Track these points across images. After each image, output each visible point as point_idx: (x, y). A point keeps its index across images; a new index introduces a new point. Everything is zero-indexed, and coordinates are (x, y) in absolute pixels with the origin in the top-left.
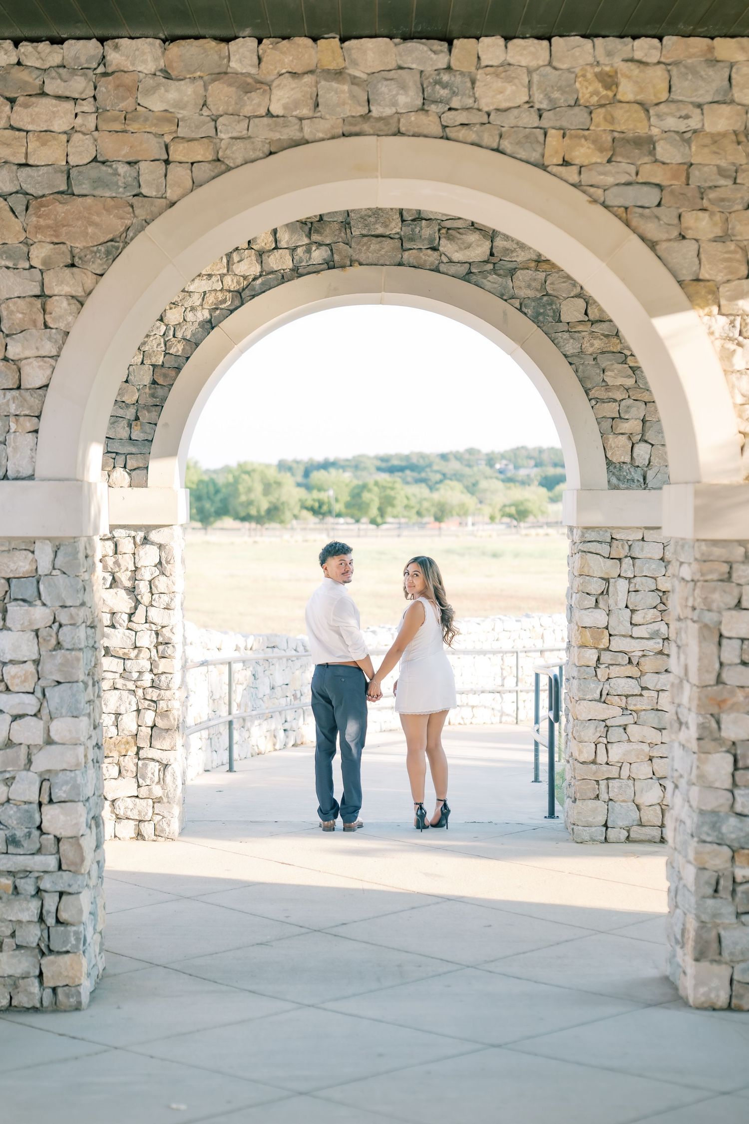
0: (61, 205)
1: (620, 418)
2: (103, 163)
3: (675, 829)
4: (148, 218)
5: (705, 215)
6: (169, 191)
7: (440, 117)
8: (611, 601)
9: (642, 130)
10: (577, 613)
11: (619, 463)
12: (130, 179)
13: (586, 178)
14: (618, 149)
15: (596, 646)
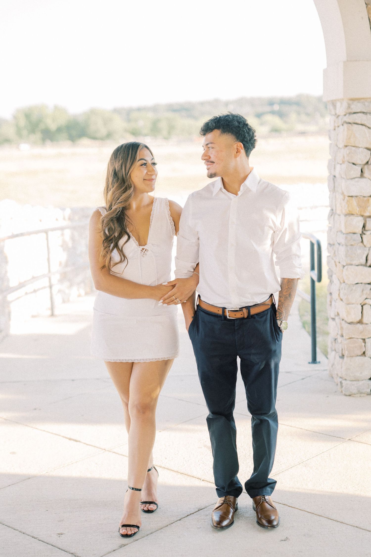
10: (340, 183)
15: (362, 214)
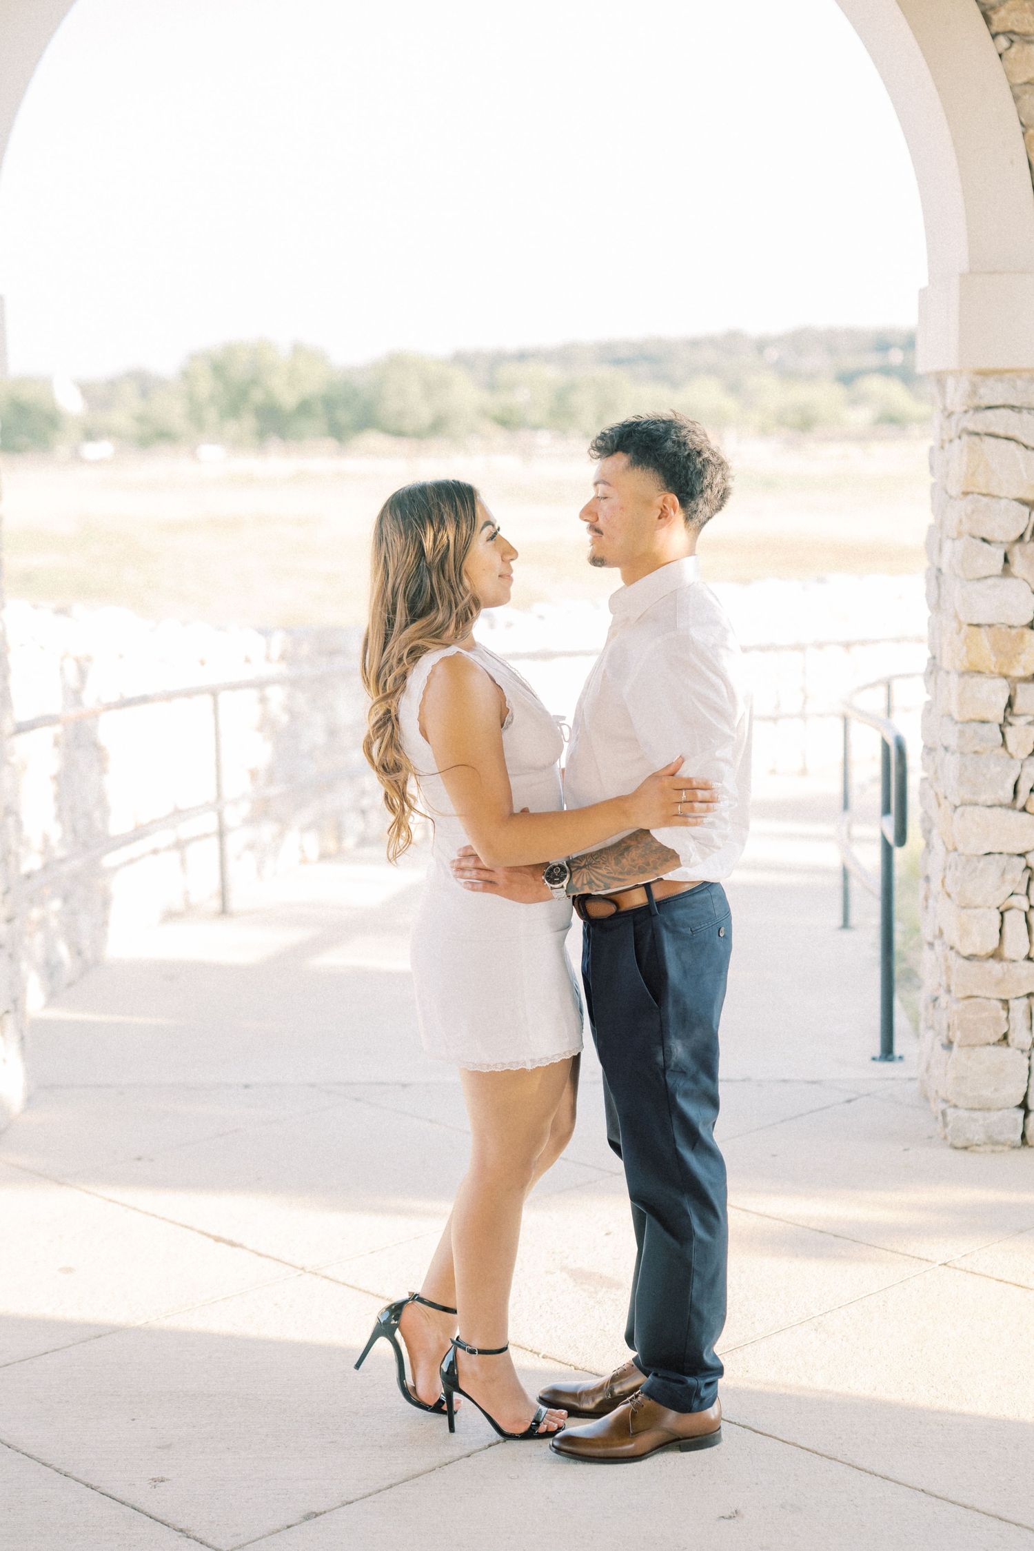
10: (954, 589)
15: (1005, 671)
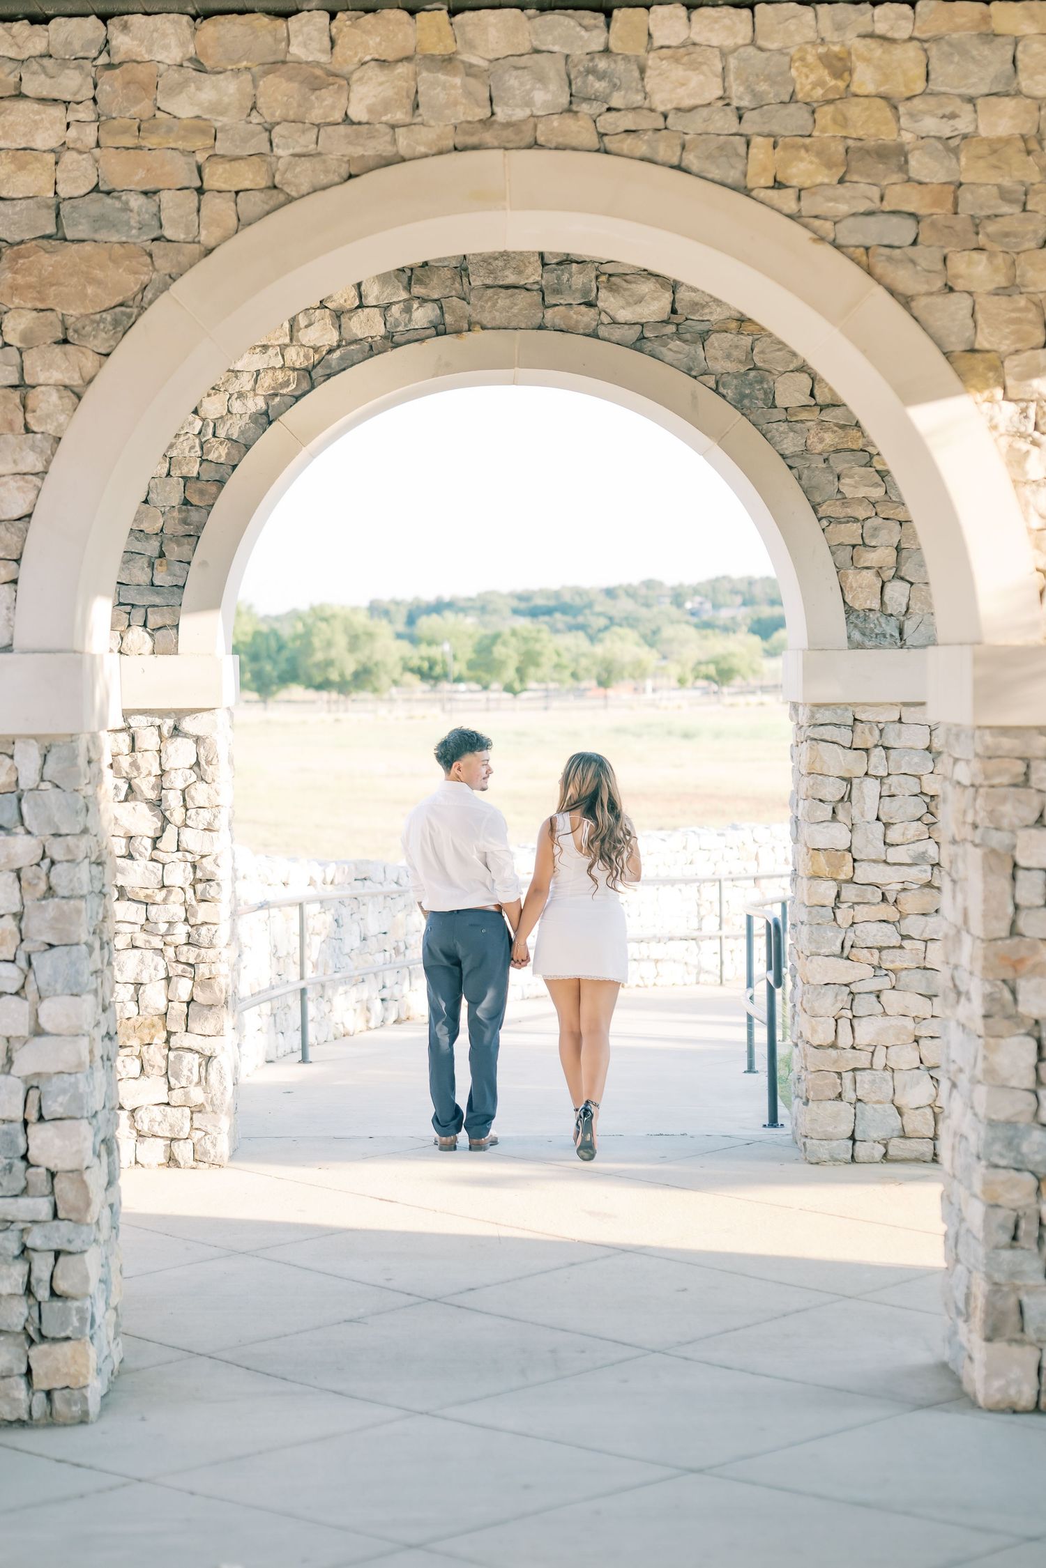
0: (47, 255)
1: (864, 544)
2: (108, 193)
3: (953, 1148)
4: (174, 271)
5: (982, 257)
6: (203, 232)
7: (595, 121)
8: (855, 812)
9: (888, 136)
10: (806, 830)
11: (864, 610)
12: (147, 216)
13: (807, 206)
14: (853, 163)
15: (835, 876)
